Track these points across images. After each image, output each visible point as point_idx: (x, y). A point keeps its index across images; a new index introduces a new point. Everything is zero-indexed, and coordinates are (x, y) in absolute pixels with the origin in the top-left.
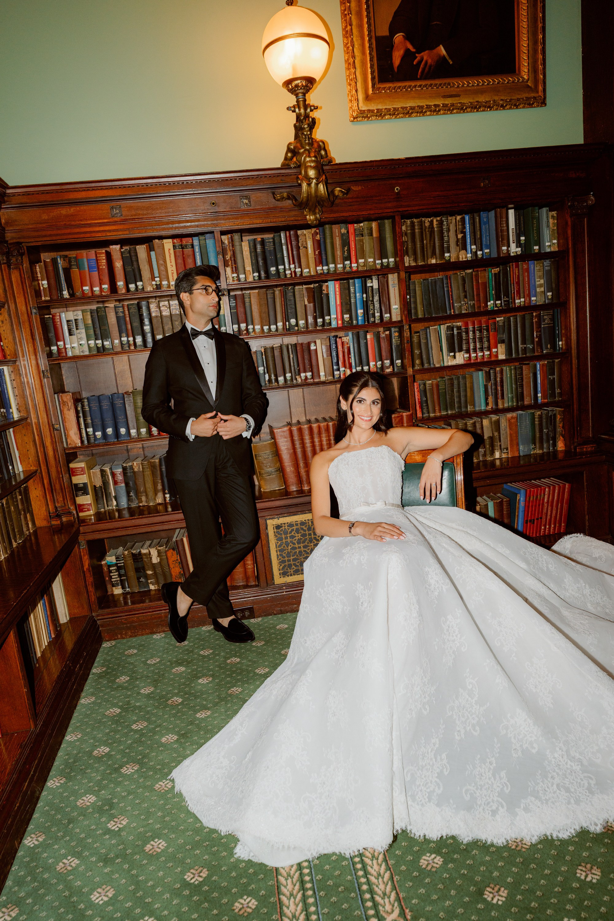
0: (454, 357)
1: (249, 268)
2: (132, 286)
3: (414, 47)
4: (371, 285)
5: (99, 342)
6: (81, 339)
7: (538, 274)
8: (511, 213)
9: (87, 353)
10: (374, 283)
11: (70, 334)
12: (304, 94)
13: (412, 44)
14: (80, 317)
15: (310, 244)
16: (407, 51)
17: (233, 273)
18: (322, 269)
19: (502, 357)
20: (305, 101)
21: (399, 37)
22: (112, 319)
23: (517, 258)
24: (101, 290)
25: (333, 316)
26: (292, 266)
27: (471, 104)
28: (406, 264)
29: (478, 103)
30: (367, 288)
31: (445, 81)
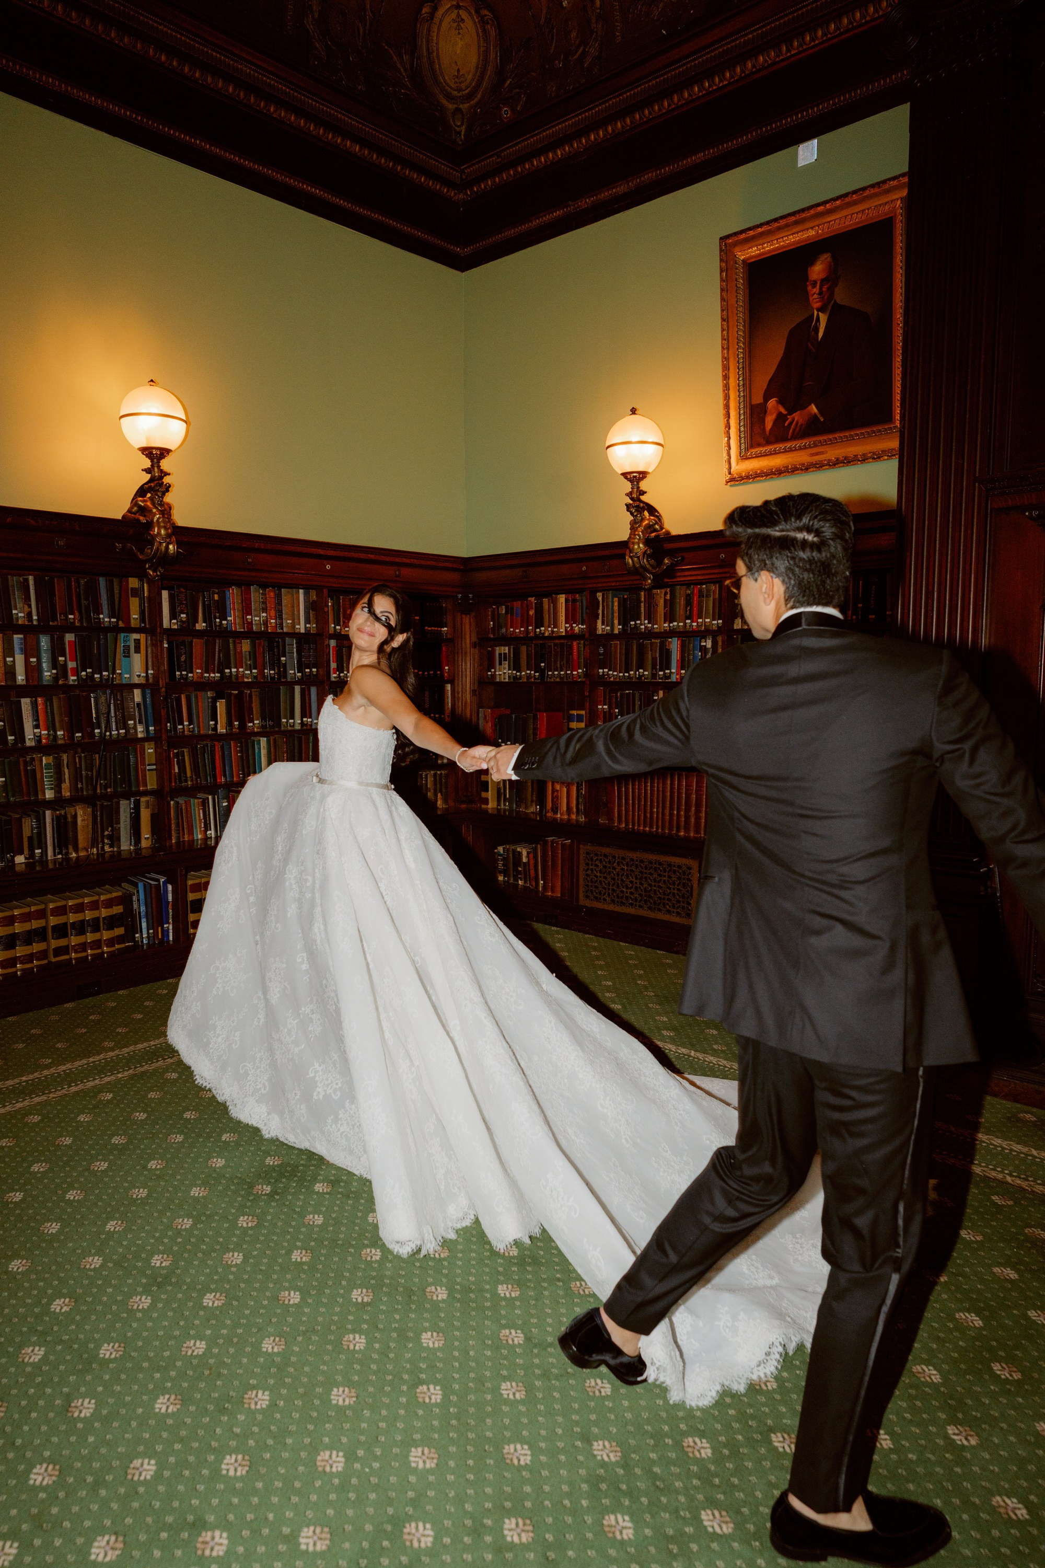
1: (616, 622)
2: (538, 630)
3: (786, 409)
4: (704, 644)
5: (515, 672)
6: (504, 668)
9: (507, 680)
10: (709, 644)
11: (500, 664)
12: (638, 484)
13: (784, 406)
14: (507, 651)
15: (662, 602)
16: (780, 414)
17: (603, 624)
18: (670, 627)
20: (638, 488)
21: (772, 403)
22: (524, 656)
24: (520, 631)
25: (673, 671)
26: (646, 622)
27: (838, 459)
28: (735, 627)
29: (846, 458)
30: (701, 647)
31: (814, 439)
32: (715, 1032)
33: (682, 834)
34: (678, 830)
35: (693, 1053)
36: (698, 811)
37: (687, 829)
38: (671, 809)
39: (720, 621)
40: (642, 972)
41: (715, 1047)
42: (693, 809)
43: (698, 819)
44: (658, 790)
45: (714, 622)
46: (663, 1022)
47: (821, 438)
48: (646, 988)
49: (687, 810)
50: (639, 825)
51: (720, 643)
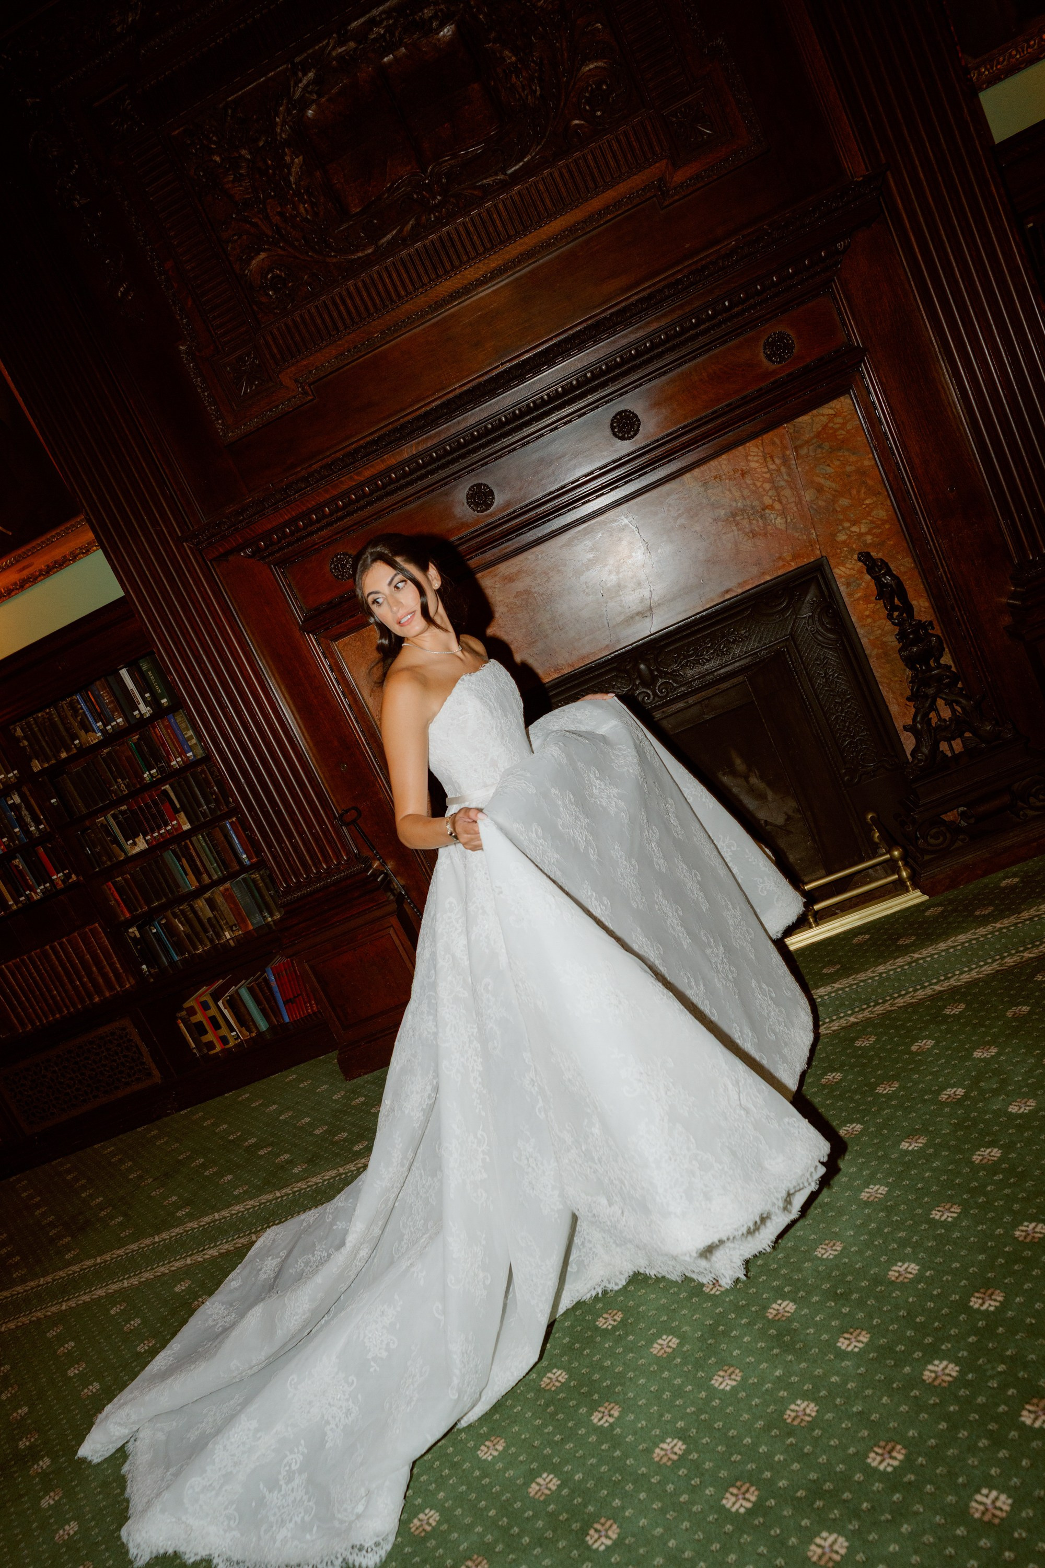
0: (135, 844)
7: (183, 726)
8: (124, 673)
10: (17, 799)
19: (186, 827)
23: (153, 718)
27: (48, 566)
28: (35, 770)
29: (56, 562)
30: (10, 806)
31: (13, 555)
32: (230, 1177)
33: (97, 999)
34: (91, 998)
35: (217, 1216)
36: (100, 969)
37: (99, 992)
38: (72, 982)
39: (16, 772)
40: (130, 1163)
41: (236, 1193)
42: (94, 969)
43: (105, 976)
44: (47, 971)
45: (9, 776)
46: (174, 1203)
47: (20, 552)
48: (140, 1177)
49: (89, 974)
50: (47, 1018)
51: (28, 793)
